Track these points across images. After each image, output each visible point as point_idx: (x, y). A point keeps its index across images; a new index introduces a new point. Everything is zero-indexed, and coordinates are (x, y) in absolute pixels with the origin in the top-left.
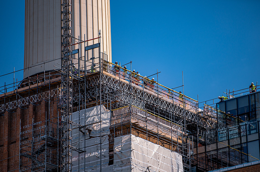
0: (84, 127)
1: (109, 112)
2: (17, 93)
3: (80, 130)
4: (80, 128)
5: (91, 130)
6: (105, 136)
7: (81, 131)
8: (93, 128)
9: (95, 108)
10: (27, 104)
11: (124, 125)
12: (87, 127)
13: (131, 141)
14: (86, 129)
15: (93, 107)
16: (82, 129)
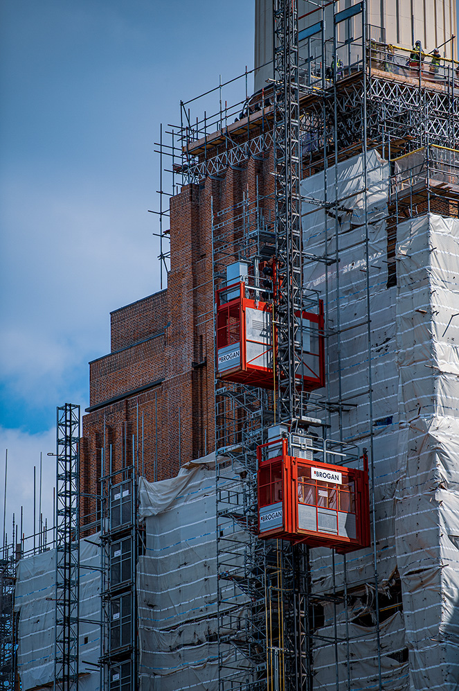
0: (334, 204)
1: (386, 166)
2: (227, 134)
3: (327, 212)
4: (327, 207)
5: (352, 211)
6: (380, 223)
7: (331, 215)
8: (356, 205)
9: (360, 158)
10: (246, 157)
11: (415, 194)
12: (342, 204)
13: (428, 229)
14: (339, 209)
15: (355, 157)
16: (331, 210)
